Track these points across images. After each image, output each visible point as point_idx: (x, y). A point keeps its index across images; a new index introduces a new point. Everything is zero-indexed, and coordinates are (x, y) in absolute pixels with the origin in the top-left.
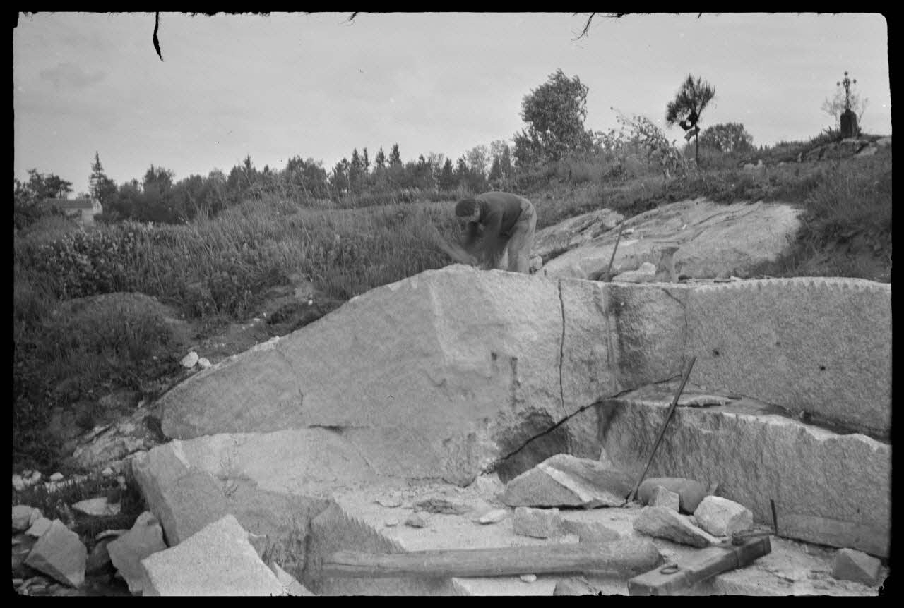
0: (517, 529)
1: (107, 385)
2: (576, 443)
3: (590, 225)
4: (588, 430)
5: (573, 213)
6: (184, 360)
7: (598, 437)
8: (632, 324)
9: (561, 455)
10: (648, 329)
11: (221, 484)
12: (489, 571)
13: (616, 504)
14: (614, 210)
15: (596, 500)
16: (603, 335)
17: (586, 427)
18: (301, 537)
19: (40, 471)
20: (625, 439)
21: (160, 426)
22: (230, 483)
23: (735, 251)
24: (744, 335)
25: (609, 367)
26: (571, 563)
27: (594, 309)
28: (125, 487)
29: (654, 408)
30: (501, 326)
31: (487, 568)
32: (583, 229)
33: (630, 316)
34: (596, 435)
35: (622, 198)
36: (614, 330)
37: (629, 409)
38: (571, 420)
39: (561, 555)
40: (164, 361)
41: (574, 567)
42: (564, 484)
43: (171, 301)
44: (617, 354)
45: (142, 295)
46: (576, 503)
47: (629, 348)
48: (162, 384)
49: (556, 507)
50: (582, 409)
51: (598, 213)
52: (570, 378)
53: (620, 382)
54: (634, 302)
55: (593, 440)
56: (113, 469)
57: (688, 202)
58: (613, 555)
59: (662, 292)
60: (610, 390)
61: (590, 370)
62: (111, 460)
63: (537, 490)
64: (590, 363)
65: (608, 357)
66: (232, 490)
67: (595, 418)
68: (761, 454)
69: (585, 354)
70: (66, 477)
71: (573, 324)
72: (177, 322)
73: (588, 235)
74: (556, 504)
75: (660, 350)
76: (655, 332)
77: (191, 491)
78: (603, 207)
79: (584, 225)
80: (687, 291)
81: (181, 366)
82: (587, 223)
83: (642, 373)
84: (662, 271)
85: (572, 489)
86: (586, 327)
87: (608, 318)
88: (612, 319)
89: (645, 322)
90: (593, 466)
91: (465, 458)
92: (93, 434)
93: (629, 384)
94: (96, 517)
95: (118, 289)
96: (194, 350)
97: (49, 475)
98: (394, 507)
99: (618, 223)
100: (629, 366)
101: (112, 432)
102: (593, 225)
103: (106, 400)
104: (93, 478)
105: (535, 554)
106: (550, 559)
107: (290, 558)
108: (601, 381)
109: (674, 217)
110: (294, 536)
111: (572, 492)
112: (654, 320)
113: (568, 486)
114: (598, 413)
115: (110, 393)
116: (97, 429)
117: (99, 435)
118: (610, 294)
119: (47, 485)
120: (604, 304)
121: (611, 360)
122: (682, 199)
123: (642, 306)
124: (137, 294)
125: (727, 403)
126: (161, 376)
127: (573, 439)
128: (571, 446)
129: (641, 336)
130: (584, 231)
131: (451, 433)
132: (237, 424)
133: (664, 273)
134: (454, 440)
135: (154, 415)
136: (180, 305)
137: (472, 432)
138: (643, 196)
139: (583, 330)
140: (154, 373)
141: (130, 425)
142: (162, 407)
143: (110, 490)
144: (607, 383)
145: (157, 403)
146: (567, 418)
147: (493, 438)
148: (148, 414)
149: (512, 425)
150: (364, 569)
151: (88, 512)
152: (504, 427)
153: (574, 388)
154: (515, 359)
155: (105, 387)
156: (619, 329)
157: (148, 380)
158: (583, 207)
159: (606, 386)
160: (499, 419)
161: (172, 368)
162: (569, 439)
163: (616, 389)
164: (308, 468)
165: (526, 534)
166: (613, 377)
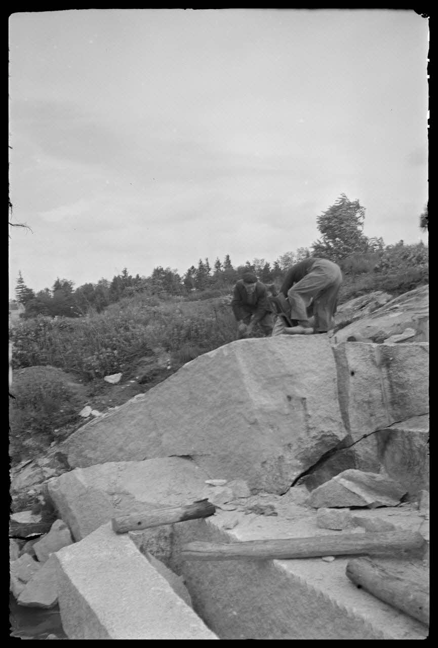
0: (321, 524)
1: (29, 431)
2: (362, 461)
3: (367, 303)
4: (370, 452)
5: (355, 295)
6: (81, 413)
7: (378, 456)
8: (399, 374)
9: (351, 470)
10: (411, 376)
11: (110, 498)
12: (298, 554)
13: (393, 504)
14: (384, 292)
15: (378, 502)
16: (379, 382)
17: (368, 450)
18: (167, 534)
20: (398, 457)
21: (67, 458)
22: (116, 497)
25: (384, 405)
26: (359, 548)
27: (370, 363)
28: (43, 503)
30: (291, 376)
31: (297, 552)
32: (364, 306)
33: (398, 367)
34: (376, 455)
35: (391, 282)
36: (385, 378)
37: (399, 434)
38: (357, 444)
39: (352, 542)
40: (68, 413)
41: (361, 550)
42: (353, 490)
43: (72, 371)
44: (389, 395)
45: (51, 367)
46: (362, 504)
47: (397, 391)
48: (67, 429)
49: (347, 507)
50: (365, 436)
51: (373, 294)
52: (355, 414)
53: (393, 416)
54: (400, 357)
55: (374, 458)
56: (35, 490)
58: (389, 541)
59: (420, 349)
60: (385, 422)
61: (369, 408)
62: (34, 484)
63: (334, 495)
64: (369, 403)
65: (382, 398)
66: (117, 502)
67: (375, 442)
69: (365, 396)
72: (78, 385)
73: (366, 311)
74: (349, 506)
75: (420, 392)
76: (417, 379)
77: (89, 504)
78: (377, 290)
79: (363, 304)
81: (80, 416)
82: (365, 302)
83: (408, 408)
84: (420, 333)
85: (359, 494)
86: (365, 376)
87: (381, 371)
88: (384, 370)
89: (408, 371)
90: (374, 477)
91: (278, 474)
92: (20, 466)
93: (399, 417)
94: (24, 524)
95: (35, 364)
96: (89, 405)
98: (232, 510)
99: (388, 301)
100: (398, 403)
101: (32, 465)
102: (370, 303)
103: (29, 442)
104: (22, 498)
105: (333, 541)
106: (344, 544)
107: (160, 550)
108: (378, 415)
110: (162, 534)
111: (359, 497)
112: (416, 369)
113: (356, 492)
114: (377, 439)
115: (31, 437)
116: (24, 463)
117: (24, 467)
118: (381, 351)
120: (378, 359)
121: (384, 400)
123: (406, 360)
124: (48, 367)
126: (66, 423)
127: (359, 458)
128: (358, 463)
129: (406, 381)
130: (364, 308)
131: (266, 457)
132: (120, 455)
133: (422, 335)
134: (269, 462)
135: (62, 451)
136: (78, 373)
137: (280, 455)
138: (406, 280)
139: (363, 379)
140: (61, 422)
141: (45, 459)
142: (68, 445)
143: (34, 505)
144: (383, 416)
145: (64, 442)
146: (354, 444)
147: (296, 457)
148: (58, 451)
149: (309, 446)
150: (210, 554)
151: (19, 521)
152: (303, 449)
153: (358, 421)
154: (304, 399)
155: (28, 433)
156: (389, 377)
157: (57, 428)
158: (362, 290)
159: (382, 419)
160: (299, 443)
161: (74, 418)
162: (356, 458)
163: (389, 421)
164: (170, 485)
165: (326, 528)
166: (387, 412)
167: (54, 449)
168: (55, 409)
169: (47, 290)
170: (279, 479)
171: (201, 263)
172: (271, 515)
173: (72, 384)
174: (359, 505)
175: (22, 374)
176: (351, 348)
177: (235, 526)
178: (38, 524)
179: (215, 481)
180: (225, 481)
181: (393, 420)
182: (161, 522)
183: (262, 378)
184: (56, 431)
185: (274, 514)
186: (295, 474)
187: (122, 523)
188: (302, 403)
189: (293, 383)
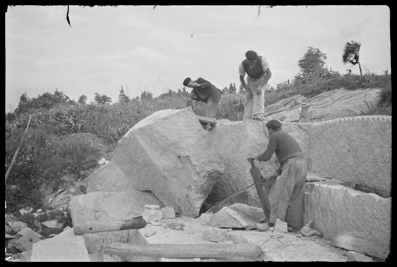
0: (205, 237)
1: (66, 171)
2: (253, 200)
3: (290, 102)
5: (284, 97)
6: (99, 162)
9: (239, 204)
11: (94, 214)
12: (178, 255)
14: (302, 95)
15: (252, 226)
18: (125, 240)
19: (33, 207)
21: (86, 190)
22: (98, 213)
23: (348, 110)
24: (334, 147)
26: (217, 253)
28: (66, 216)
32: (287, 104)
35: (307, 89)
39: (213, 249)
40: (91, 161)
41: (218, 255)
42: (234, 217)
43: (103, 137)
45: (89, 134)
46: (240, 227)
48: (89, 171)
49: (231, 228)
51: (295, 97)
56: (63, 208)
57: (336, 90)
58: (237, 250)
59: (298, 127)
62: (64, 204)
63: (223, 220)
66: (98, 217)
68: (329, 204)
70: (43, 211)
72: (103, 145)
73: (288, 107)
74: (232, 227)
77: (83, 217)
78: (298, 94)
79: (287, 102)
80: (310, 125)
81: (98, 164)
82: (288, 101)
85: (238, 219)
90: (257, 210)
92: (57, 193)
94: (51, 228)
95: (81, 131)
96: (104, 157)
97: (37, 210)
98: (158, 225)
99: (303, 101)
101: (65, 192)
102: (291, 102)
103: (65, 178)
104: (54, 212)
105: (201, 248)
106: (207, 250)
108: (266, 170)
109: (327, 97)
111: (238, 221)
113: (236, 218)
115: (66, 175)
116: (59, 191)
117: (60, 193)
119: (34, 214)
122: (333, 89)
125: (323, 180)
126: (89, 168)
127: (251, 197)
128: (250, 201)
130: (287, 105)
132: (114, 188)
133: (303, 118)
135: (84, 185)
136: (105, 138)
138: (316, 89)
139: (257, 144)
140: (87, 167)
141: (73, 189)
142: (87, 181)
143: (60, 217)
144: (269, 170)
145: (86, 179)
146: (248, 187)
148: (81, 185)
150: (122, 251)
151: (48, 226)
154: (188, 156)
155: (65, 172)
157: (84, 170)
158: (289, 94)
159: (269, 172)
161: (94, 165)
162: (249, 197)
164: (132, 208)
165: (209, 240)
166: (272, 167)
167: (79, 184)
168: (83, 158)
169: (138, 98)
171: (231, 85)
172: (179, 230)
173: (99, 144)
174: (238, 227)
175: (71, 137)
176: (250, 124)
177: (152, 235)
178: (60, 229)
179: (151, 206)
180: (158, 206)
182: (106, 229)
184: (82, 172)
185: (181, 229)
186: (200, 202)
187: (79, 228)
188: (187, 159)
189: (178, 148)
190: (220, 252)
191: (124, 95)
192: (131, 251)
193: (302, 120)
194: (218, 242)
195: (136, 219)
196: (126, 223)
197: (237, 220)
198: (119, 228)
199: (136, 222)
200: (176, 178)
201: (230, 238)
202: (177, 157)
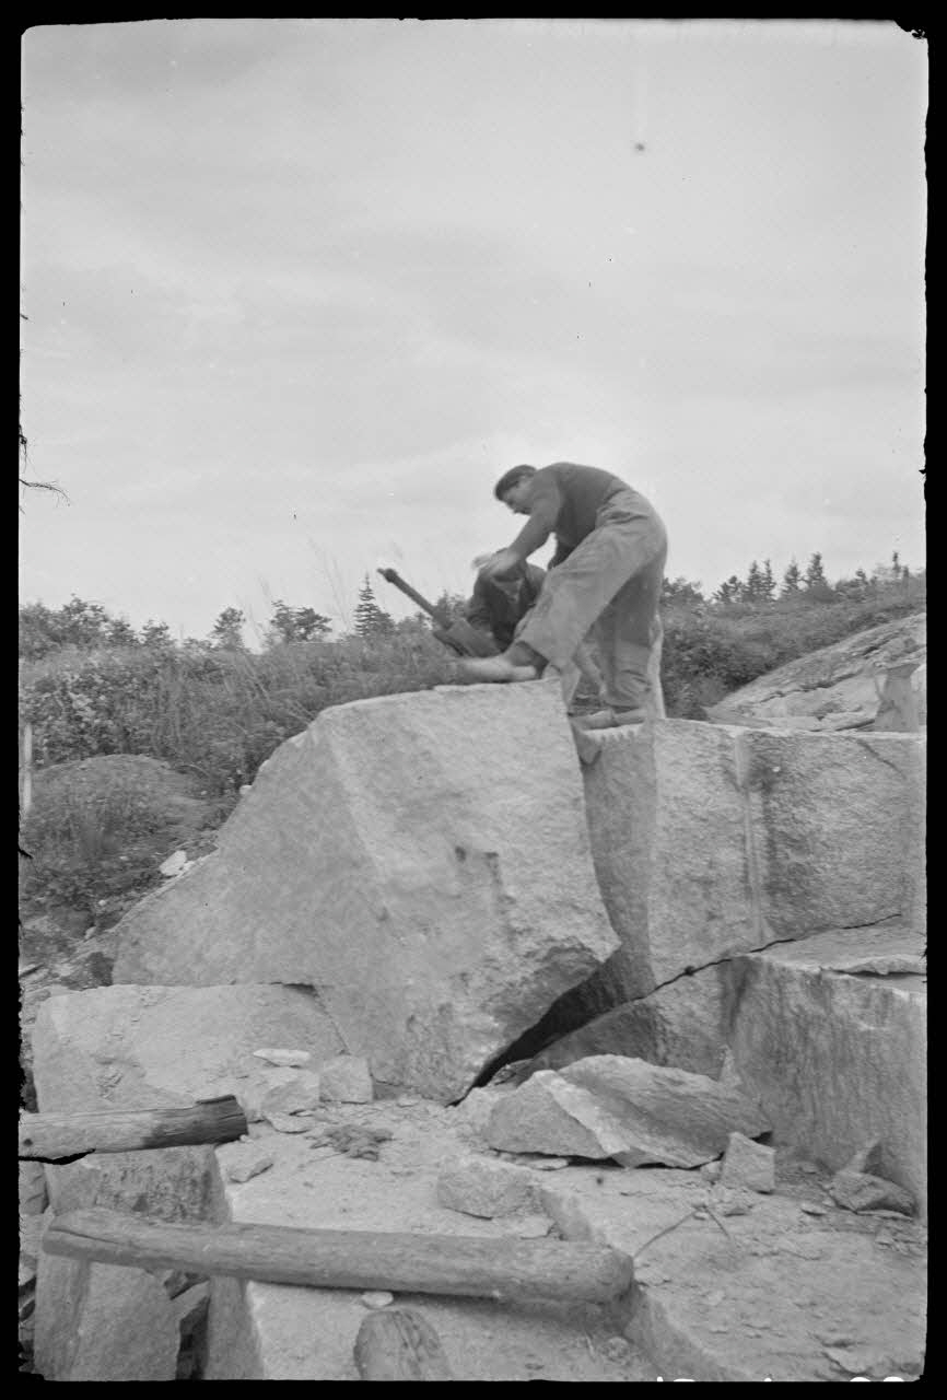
1: (42, 900)
2: (676, 1038)
4: (699, 1013)
6: (164, 865)
7: (720, 1026)
8: (795, 811)
9: (609, 1057)
10: (826, 820)
11: (97, 1072)
13: (682, 1162)
16: (738, 830)
17: (695, 1007)
18: (197, 1174)
20: (758, 1036)
21: (111, 968)
22: (112, 1070)
25: (748, 892)
27: (719, 779)
29: (797, 975)
33: (793, 793)
34: (716, 1023)
36: (757, 821)
37: (763, 974)
38: (664, 990)
40: (136, 863)
42: (575, 1115)
43: (192, 769)
44: (763, 868)
45: (147, 759)
46: (596, 1156)
47: (787, 858)
48: (125, 901)
49: (563, 1157)
50: (689, 972)
52: (665, 909)
53: (771, 924)
54: (799, 766)
55: (710, 1032)
59: (858, 748)
60: (747, 937)
61: (707, 896)
63: (531, 1122)
64: (706, 883)
65: (746, 872)
66: (111, 1083)
67: (716, 990)
69: (698, 865)
71: (673, 806)
72: (192, 803)
74: (565, 1153)
75: (850, 863)
76: (841, 828)
80: (906, 743)
81: (159, 872)
83: (813, 906)
84: (889, 709)
85: (589, 1125)
86: (700, 811)
87: (747, 795)
88: (756, 798)
89: (822, 807)
91: (442, 1051)
93: (788, 927)
95: (128, 750)
96: (183, 849)
98: (295, 1133)
100: (787, 890)
103: (41, 924)
105: (397, 1251)
108: (729, 919)
110: (187, 1173)
111: (588, 1133)
112: (841, 802)
114: (721, 981)
115: (45, 912)
118: (752, 748)
120: (740, 769)
121: (751, 878)
123: (817, 775)
124: (143, 758)
126: (128, 888)
127: (668, 1027)
128: (665, 1042)
129: (811, 833)
131: (413, 1006)
133: (893, 712)
134: (419, 1019)
135: (105, 951)
136: (202, 776)
137: (443, 1001)
139: (695, 817)
140: (120, 883)
141: (66, 966)
142: (116, 939)
144: (743, 922)
145: (111, 931)
146: (658, 988)
147: (483, 1008)
148: (97, 950)
149: (517, 977)
150: (106, 1246)
152: (500, 984)
153: (673, 930)
154: (492, 855)
155: (38, 902)
156: (768, 818)
157: (107, 895)
158: (888, 610)
159: (741, 929)
160: (488, 971)
161: (146, 876)
162: (660, 1028)
163: (762, 935)
164: (235, 1052)
165: (457, 1208)
166: (756, 911)
167: (88, 946)
168: (107, 851)
170: (446, 1064)
171: (754, 569)
172: (359, 1156)
173: (179, 799)
174: (589, 1155)
175: (83, 769)
176: (670, 736)
177: (254, 1175)
179: (279, 1054)
180: (305, 1056)
181: (770, 935)
183: (394, 801)
184: (102, 902)
185: (369, 1156)
186: (484, 1050)
188: (489, 865)
189: (464, 815)
190: (463, 1272)
191: (372, 607)
192: (137, 1248)
193: (887, 718)
194: (489, 1219)
195: (210, 1107)
196: (167, 1121)
197: (583, 1126)
198: (138, 1142)
199: (209, 1118)
200: (426, 931)
201: (541, 1203)
202: (452, 851)
